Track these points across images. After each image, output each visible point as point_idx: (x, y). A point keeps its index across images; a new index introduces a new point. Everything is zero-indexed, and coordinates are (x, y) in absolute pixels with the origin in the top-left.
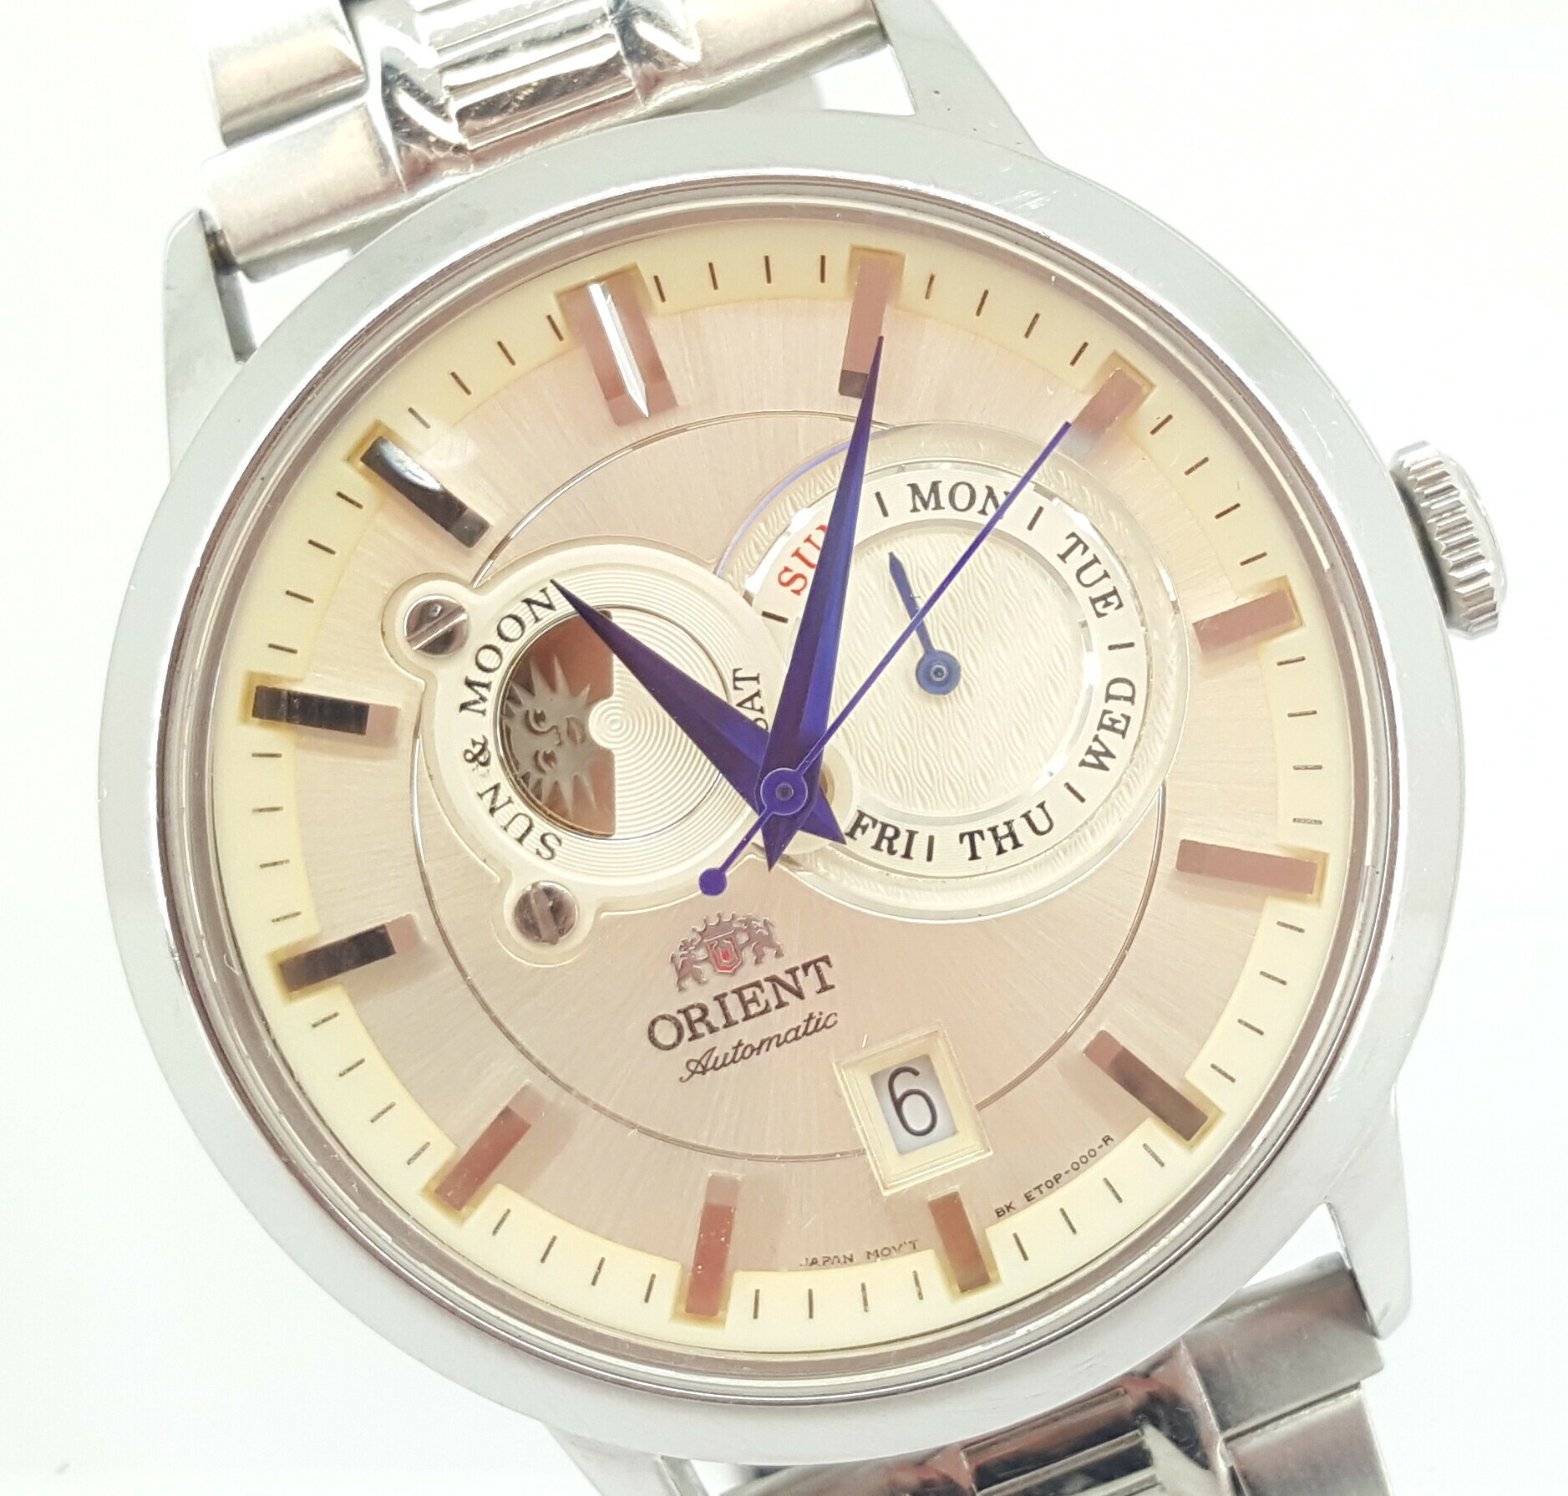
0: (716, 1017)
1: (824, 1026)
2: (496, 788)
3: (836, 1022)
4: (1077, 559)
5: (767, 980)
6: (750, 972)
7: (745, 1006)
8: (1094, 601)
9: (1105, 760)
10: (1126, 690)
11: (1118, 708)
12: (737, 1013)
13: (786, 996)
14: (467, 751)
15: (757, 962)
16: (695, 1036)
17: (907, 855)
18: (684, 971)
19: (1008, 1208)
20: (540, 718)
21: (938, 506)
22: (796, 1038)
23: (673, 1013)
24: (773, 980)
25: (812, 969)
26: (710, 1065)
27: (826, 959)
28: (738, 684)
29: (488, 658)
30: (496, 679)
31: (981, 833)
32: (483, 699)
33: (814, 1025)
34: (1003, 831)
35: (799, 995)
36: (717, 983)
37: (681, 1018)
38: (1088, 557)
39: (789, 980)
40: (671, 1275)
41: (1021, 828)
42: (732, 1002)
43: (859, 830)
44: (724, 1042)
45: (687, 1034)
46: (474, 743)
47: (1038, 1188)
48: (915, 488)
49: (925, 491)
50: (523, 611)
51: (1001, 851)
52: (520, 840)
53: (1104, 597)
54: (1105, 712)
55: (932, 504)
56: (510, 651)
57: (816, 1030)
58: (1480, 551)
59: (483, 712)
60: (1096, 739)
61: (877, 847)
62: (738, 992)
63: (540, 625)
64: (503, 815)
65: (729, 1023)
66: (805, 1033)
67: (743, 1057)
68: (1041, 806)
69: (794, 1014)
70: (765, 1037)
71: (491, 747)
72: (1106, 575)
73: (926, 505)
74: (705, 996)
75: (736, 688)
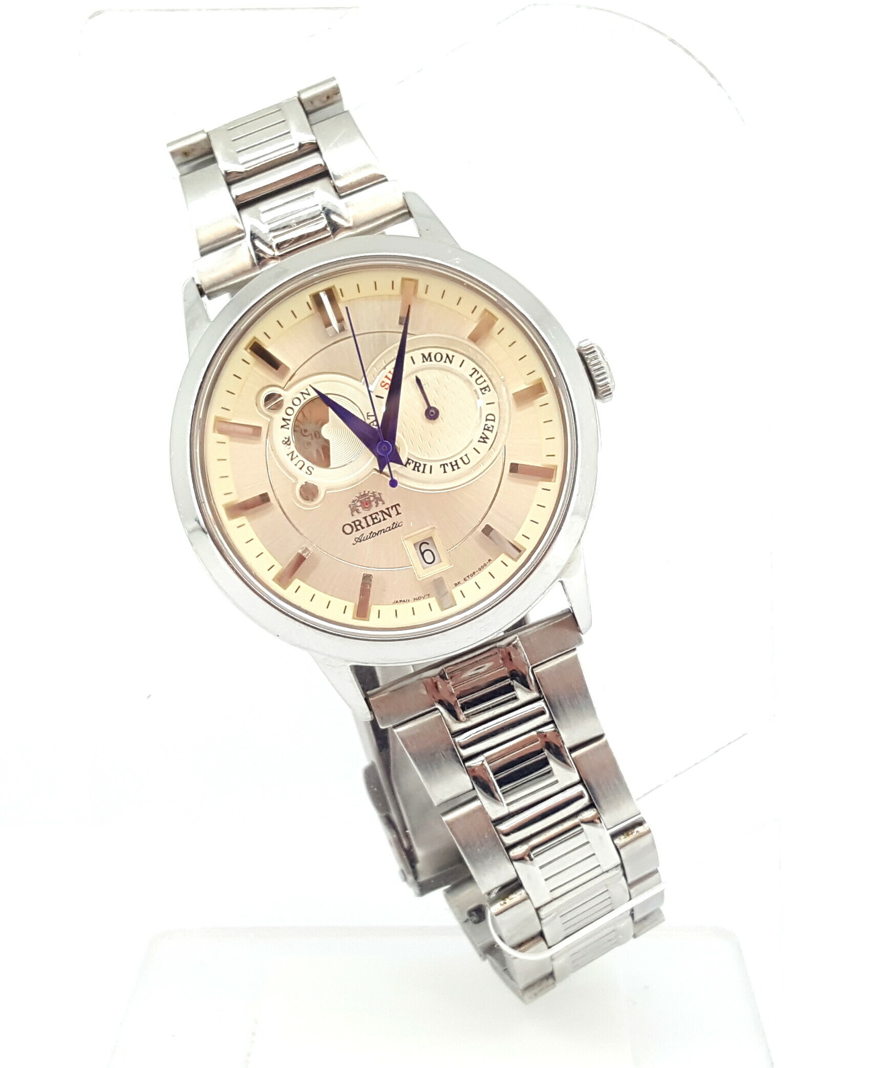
0: (364, 524)
1: (399, 526)
2: (293, 452)
3: (402, 525)
4: (476, 376)
5: (380, 511)
6: (374, 509)
7: (373, 519)
8: (481, 389)
9: (486, 440)
10: (492, 418)
11: (490, 423)
12: (370, 522)
13: (386, 517)
14: (283, 441)
15: (377, 506)
16: (357, 530)
17: (423, 472)
18: (354, 509)
19: (459, 583)
20: (306, 431)
21: (431, 360)
22: (390, 530)
23: (350, 523)
24: (382, 512)
25: (394, 508)
26: (362, 539)
27: (398, 505)
28: (369, 417)
29: (290, 411)
30: (292, 418)
31: (447, 464)
32: (288, 424)
33: (395, 526)
34: (454, 463)
35: (390, 516)
36: (365, 513)
37: (353, 524)
38: (479, 375)
39: (387, 511)
40: (352, 607)
41: (460, 462)
42: (369, 519)
43: (408, 465)
44: (366, 532)
45: (355, 529)
46: (286, 438)
47: (468, 576)
48: (424, 356)
49: (427, 356)
50: (300, 396)
51: (453, 470)
52: (301, 469)
53: (485, 388)
54: (486, 425)
55: (429, 360)
56: (296, 409)
57: (396, 527)
58: (604, 371)
59: (288, 428)
60: (483, 433)
61: (414, 469)
62: (371, 516)
63: (306, 400)
64: (295, 461)
65: (368, 525)
66: (392, 528)
67: (373, 536)
68: (466, 455)
69: (389, 522)
70: (380, 530)
71: (291, 439)
72: (485, 381)
73: (427, 360)
74: (359, 517)
75: (368, 419)
